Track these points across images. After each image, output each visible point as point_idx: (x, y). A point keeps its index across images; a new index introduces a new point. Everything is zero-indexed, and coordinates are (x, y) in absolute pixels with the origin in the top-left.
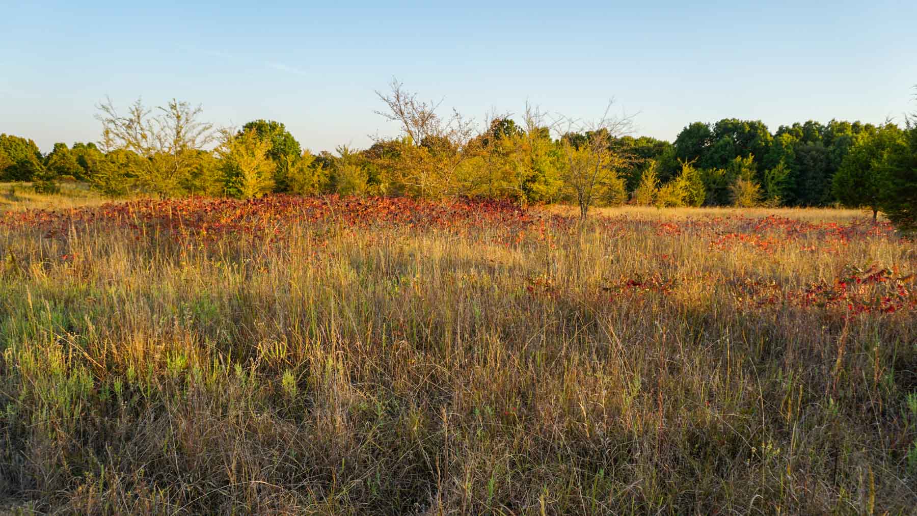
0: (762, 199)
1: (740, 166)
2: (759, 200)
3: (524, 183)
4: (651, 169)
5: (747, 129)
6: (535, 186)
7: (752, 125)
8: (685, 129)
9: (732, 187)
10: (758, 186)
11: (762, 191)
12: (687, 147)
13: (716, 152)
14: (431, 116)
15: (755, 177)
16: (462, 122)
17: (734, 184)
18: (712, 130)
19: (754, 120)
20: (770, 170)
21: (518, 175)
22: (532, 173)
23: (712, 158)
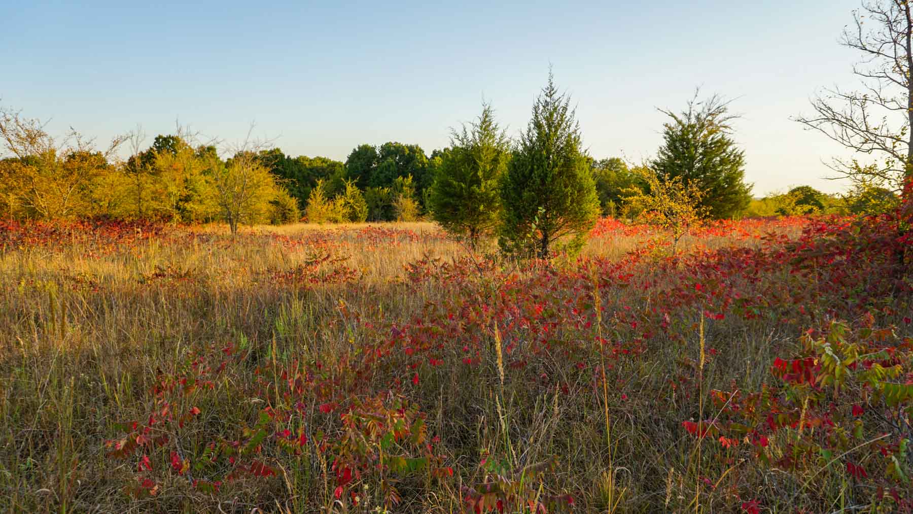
0: (420, 215)
1: (402, 185)
2: (419, 215)
3: (177, 203)
4: (318, 188)
5: (407, 152)
6: (189, 206)
7: (411, 149)
8: (355, 150)
9: (395, 204)
10: (417, 203)
11: (421, 207)
12: (357, 167)
13: (381, 172)
14: (40, 134)
15: (415, 195)
16: (82, 141)
17: (397, 201)
18: (378, 152)
19: (413, 144)
20: (427, 189)
21: (169, 195)
22: (185, 192)
23: (378, 177)
